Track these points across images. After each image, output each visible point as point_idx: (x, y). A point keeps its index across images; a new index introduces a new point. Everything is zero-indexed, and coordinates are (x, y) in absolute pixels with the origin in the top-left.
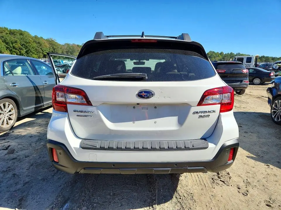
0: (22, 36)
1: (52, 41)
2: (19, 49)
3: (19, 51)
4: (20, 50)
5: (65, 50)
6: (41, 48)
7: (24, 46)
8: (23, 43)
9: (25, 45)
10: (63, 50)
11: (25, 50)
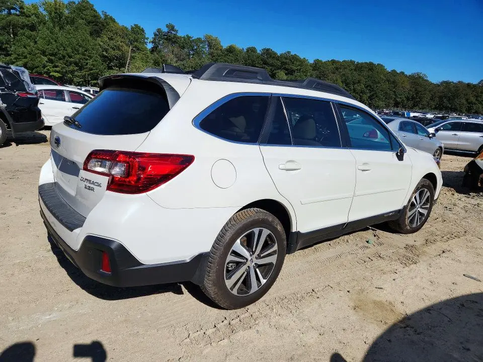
0: (371, 73)
1: (420, 77)
2: (361, 92)
3: (359, 95)
4: (361, 94)
5: (438, 94)
6: (395, 92)
7: (369, 88)
8: (370, 83)
9: (371, 87)
10: (435, 93)
11: (369, 95)
